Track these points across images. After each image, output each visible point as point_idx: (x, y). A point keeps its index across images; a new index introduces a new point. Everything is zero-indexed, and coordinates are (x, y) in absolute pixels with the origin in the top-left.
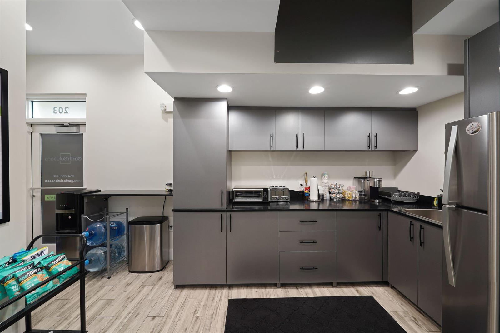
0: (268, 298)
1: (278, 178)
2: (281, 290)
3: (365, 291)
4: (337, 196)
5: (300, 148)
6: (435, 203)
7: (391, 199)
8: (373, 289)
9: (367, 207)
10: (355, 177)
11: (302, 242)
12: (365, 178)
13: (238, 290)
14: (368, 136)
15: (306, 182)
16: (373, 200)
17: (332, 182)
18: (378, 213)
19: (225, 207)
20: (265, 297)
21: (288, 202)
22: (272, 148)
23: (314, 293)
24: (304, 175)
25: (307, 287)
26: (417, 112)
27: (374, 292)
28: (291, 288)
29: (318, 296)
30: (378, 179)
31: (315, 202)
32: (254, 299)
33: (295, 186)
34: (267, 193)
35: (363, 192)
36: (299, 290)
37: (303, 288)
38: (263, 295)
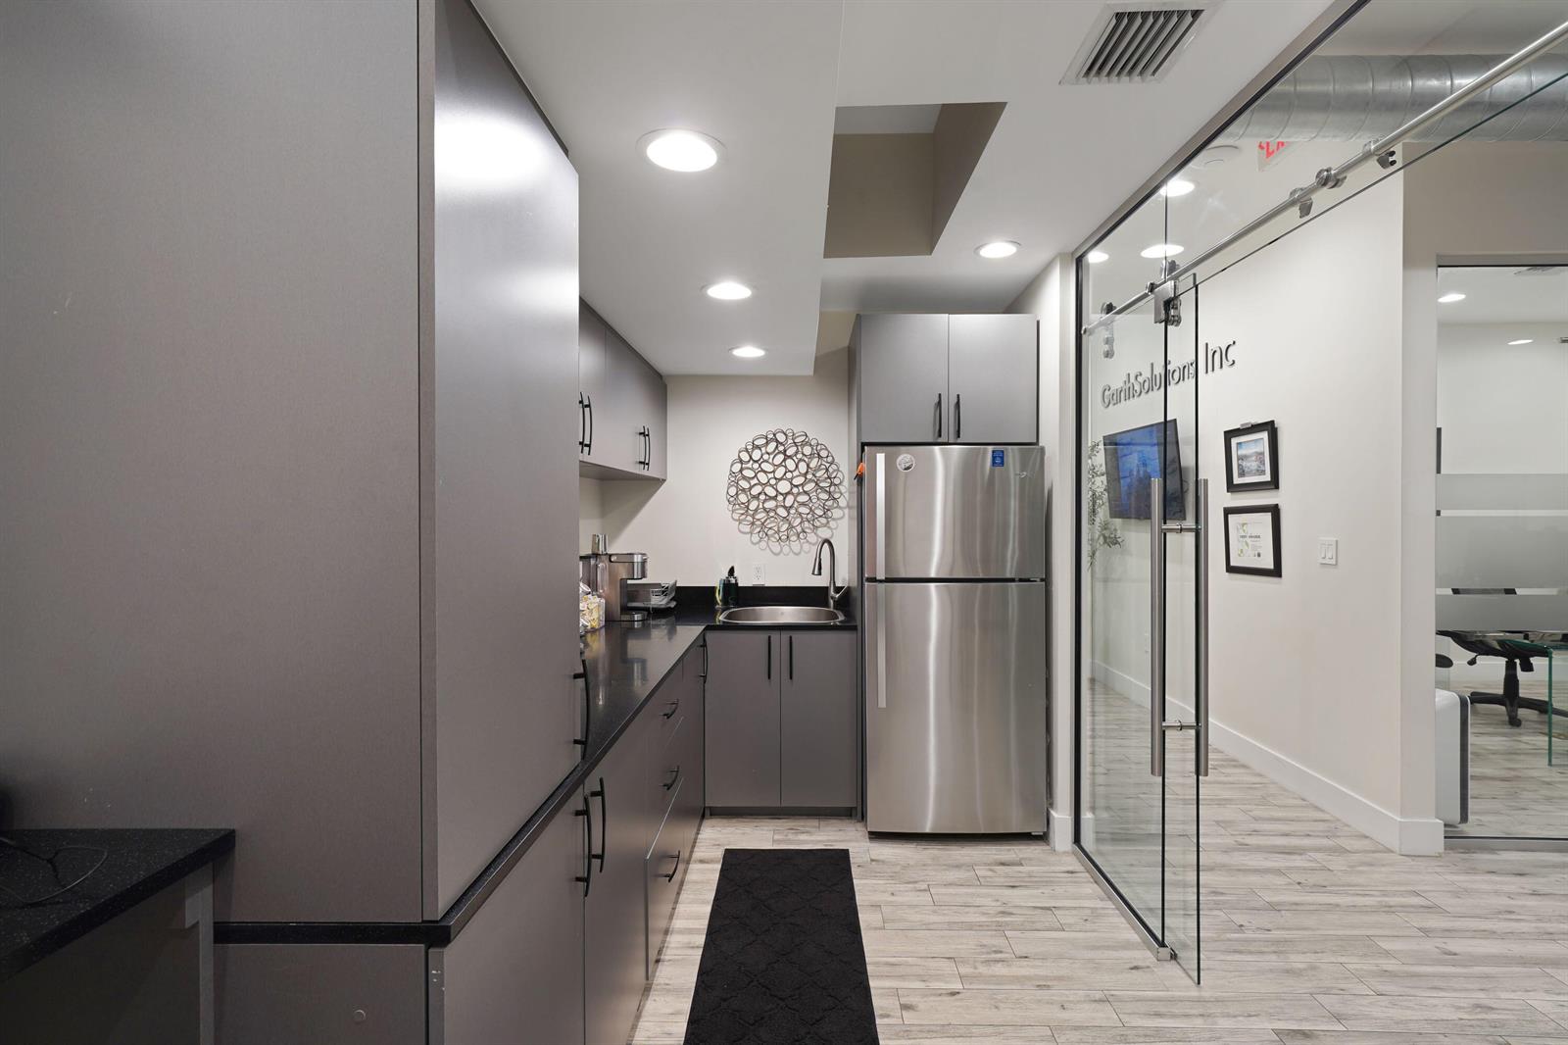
7: (650, 606)
11: (667, 786)
14: (640, 434)
26: (666, 385)
27: (718, 842)
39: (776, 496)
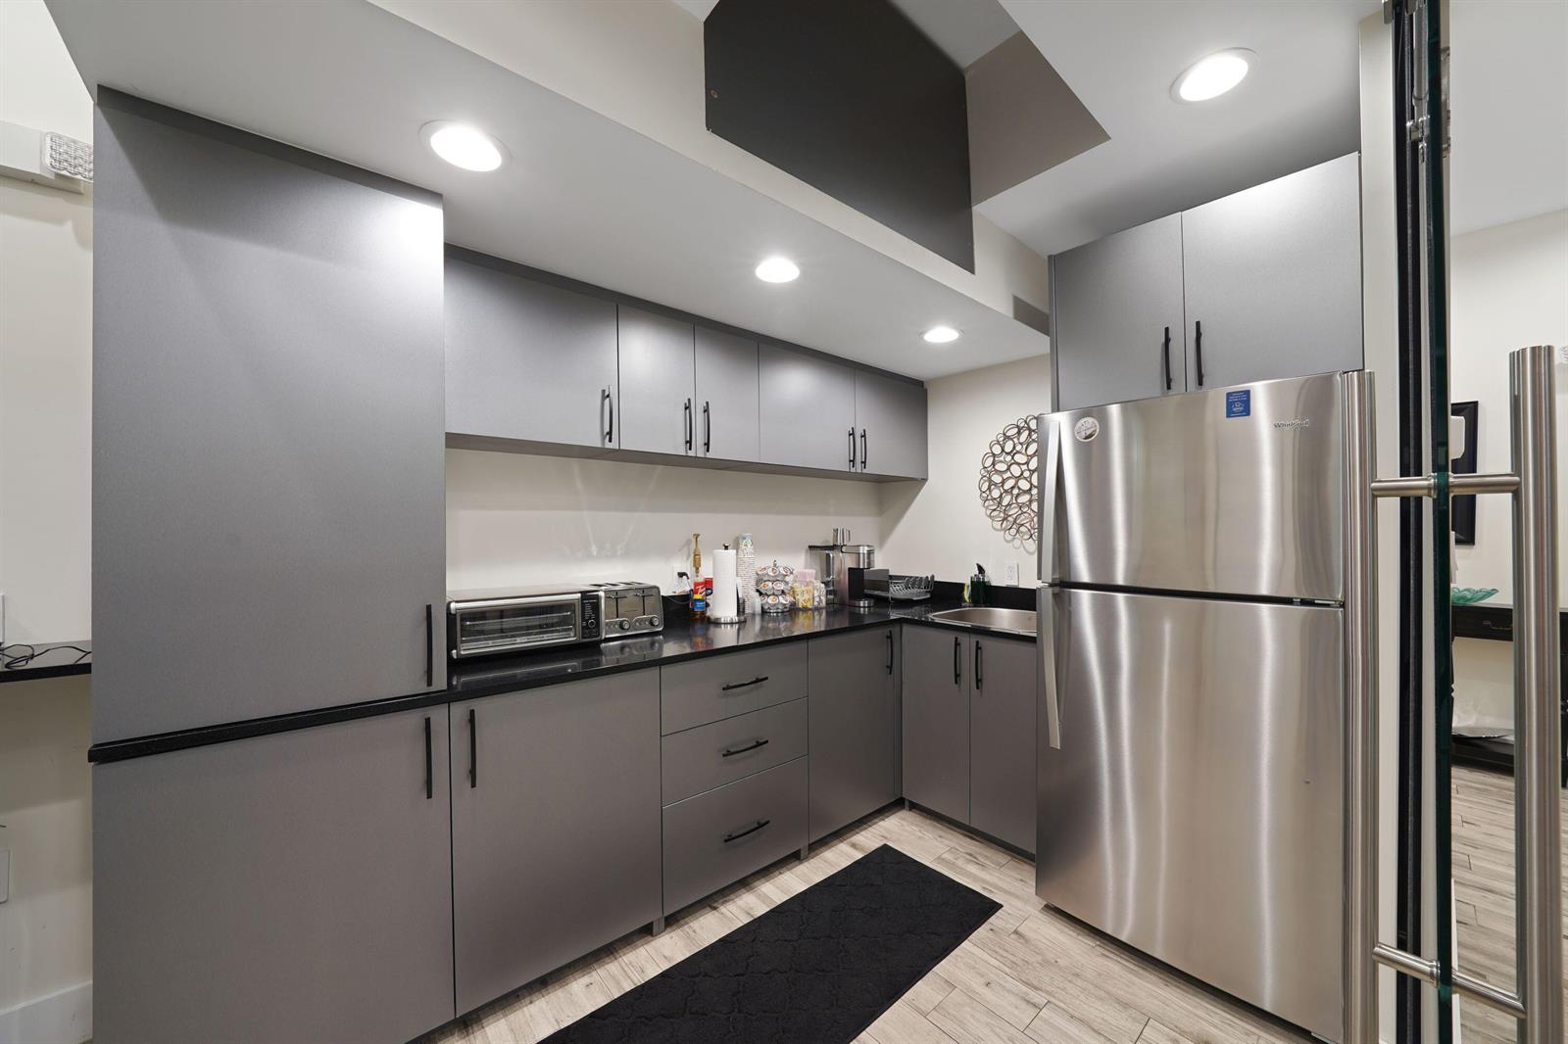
0: (643, 986)
1: (608, 552)
2: (672, 938)
3: (869, 839)
4: (781, 599)
5: (698, 451)
6: (966, 594)
7: (890, 595)
8: (880, 826)
9: (842, 622)
10: (810, 547)
11: (729, 753)
12: (833, 548)
13: (511, 1017)
14: (850, 435)
15: (694, 565)
16: (857, 603)
17: (764, 562)
18: (886, 631)
19: (440, 682)
20: (628, 987)
21: (657, 633)
22: (610, 441)
23: (765, 898)
24: (688, 542)
25: (739, 892)
26: (926, 390)
27: (886, 835)
28: (697, 914)
29: (779, 903)
30: (866, 548)
31: (732, 623)
32: (592, 1015)
33: (667, 578)
34: (596, 607)
35: (831, 584)
36: (723, 909)
37: (730, 900)
38: (618, 983)
39: (1030, 489)
